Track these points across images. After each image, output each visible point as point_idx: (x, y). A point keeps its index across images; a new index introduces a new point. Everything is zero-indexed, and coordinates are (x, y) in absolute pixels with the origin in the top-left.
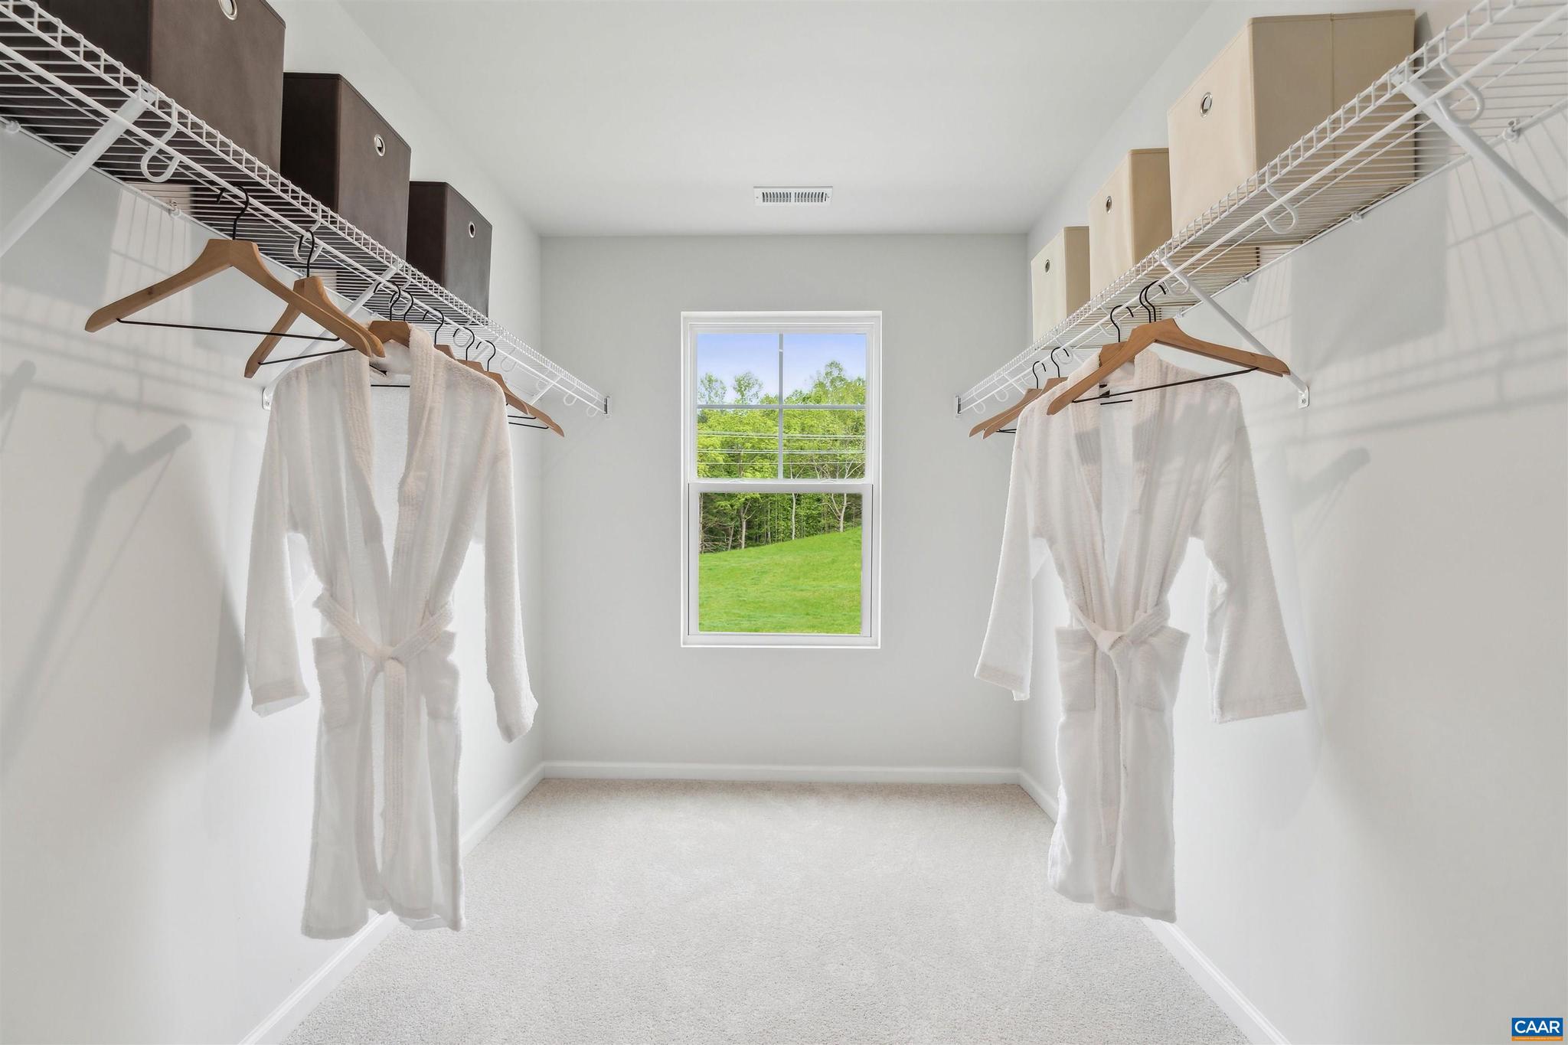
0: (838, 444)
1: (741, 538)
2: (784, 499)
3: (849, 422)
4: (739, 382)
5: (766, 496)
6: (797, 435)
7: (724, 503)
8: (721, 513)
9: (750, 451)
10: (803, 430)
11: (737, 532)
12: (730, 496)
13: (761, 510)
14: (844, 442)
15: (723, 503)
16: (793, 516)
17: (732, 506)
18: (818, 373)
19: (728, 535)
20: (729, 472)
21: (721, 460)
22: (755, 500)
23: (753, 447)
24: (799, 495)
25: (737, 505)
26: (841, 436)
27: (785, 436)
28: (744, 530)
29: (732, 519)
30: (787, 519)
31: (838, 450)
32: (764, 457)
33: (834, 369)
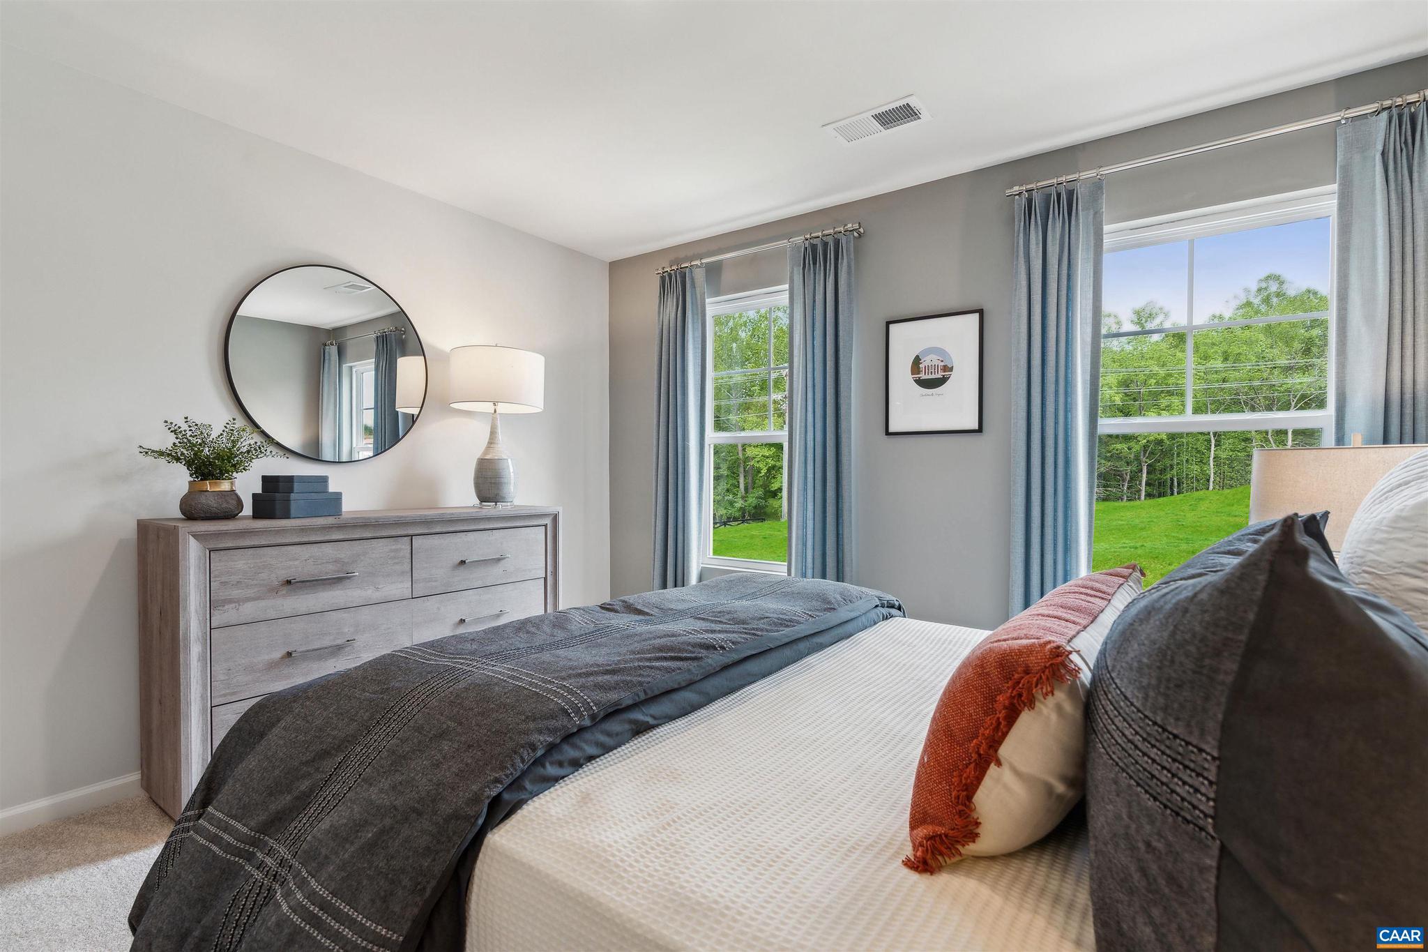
0: (1276, 372)
1: (1140, 484)
2: (1198, 440)
3: (1297, 345)
4: (1137, 313)
5: (1172, 437)
6: (1218, 364)
7: (1121, 447)
8: (1118, 457)
9: (1153, 388)
10: (1226, 359)
11: (1135, 477)
12: (1127, 438)
13: (1167, 453)
14: (1288, 369)
15: (1119, 446)
16: (1211, 459)
17: (1130, 449)
18: (1247, 291)
19: (1124, 481)
20: (1125, 412)
21: (1118, 400)
22: (1160, 442)
23: (1157, 383)
24: (1219, 435)
25: (1136, 447)
26: (1283, 362)
27: (1202, 368)
28: (1145, 475)
29: (1128, 464)
30: (1202, 462)
31: (1277, 379)
32: (1170, 393)
33: (1271, 282)
